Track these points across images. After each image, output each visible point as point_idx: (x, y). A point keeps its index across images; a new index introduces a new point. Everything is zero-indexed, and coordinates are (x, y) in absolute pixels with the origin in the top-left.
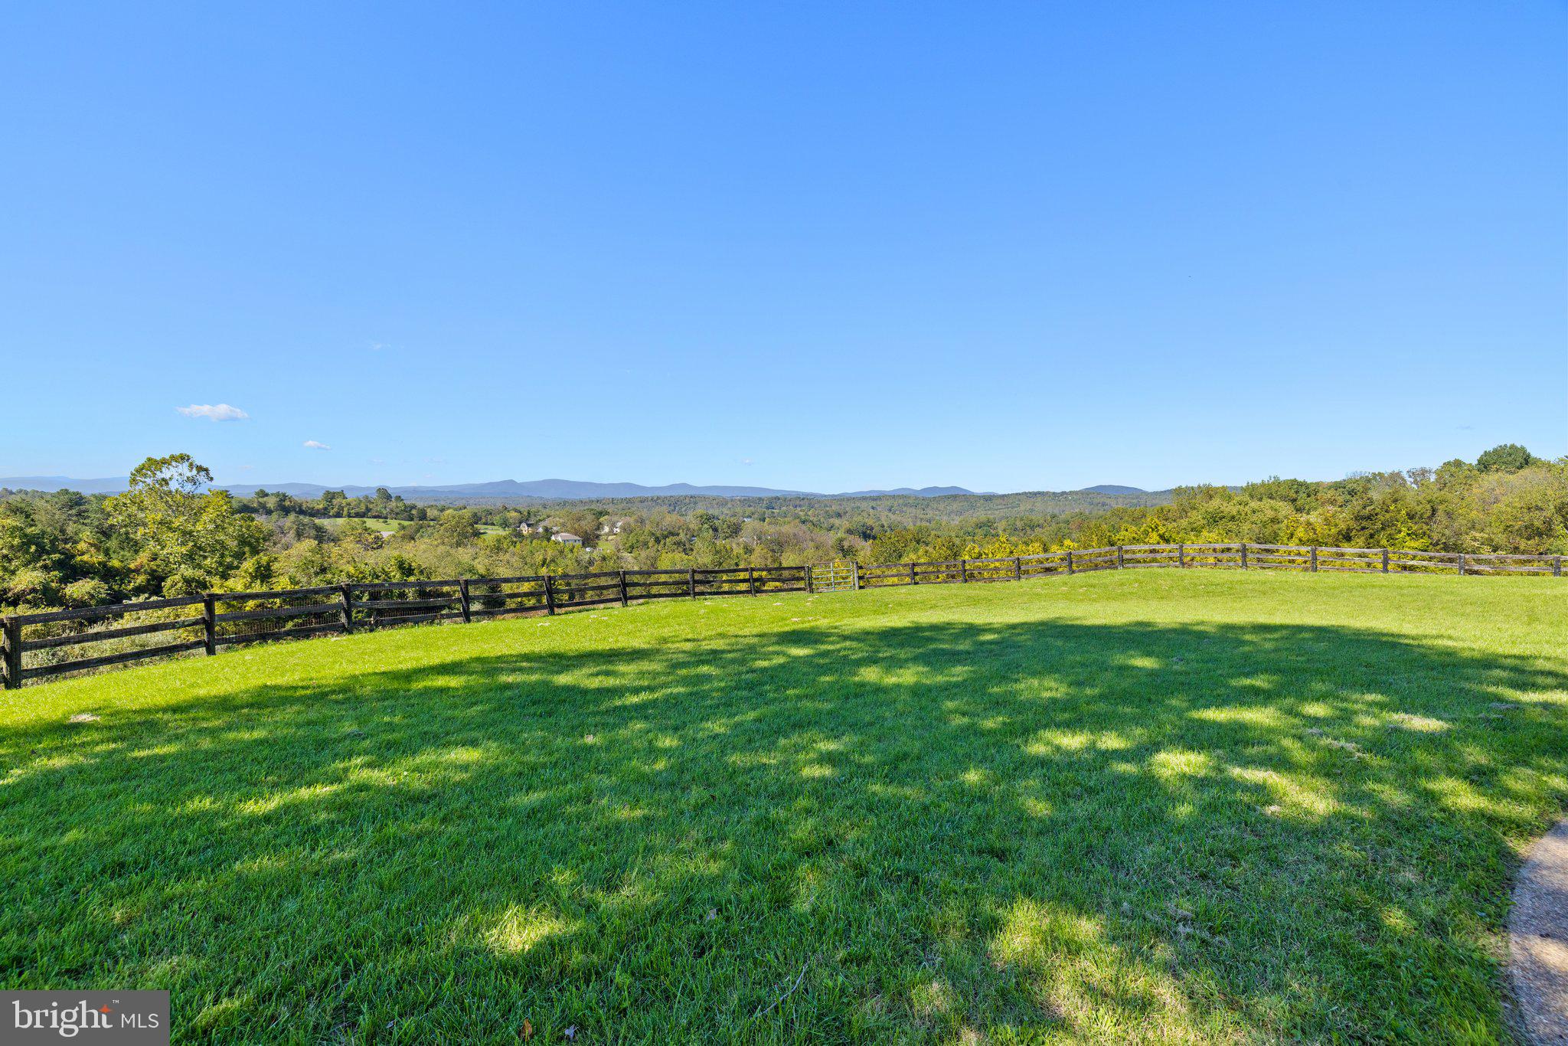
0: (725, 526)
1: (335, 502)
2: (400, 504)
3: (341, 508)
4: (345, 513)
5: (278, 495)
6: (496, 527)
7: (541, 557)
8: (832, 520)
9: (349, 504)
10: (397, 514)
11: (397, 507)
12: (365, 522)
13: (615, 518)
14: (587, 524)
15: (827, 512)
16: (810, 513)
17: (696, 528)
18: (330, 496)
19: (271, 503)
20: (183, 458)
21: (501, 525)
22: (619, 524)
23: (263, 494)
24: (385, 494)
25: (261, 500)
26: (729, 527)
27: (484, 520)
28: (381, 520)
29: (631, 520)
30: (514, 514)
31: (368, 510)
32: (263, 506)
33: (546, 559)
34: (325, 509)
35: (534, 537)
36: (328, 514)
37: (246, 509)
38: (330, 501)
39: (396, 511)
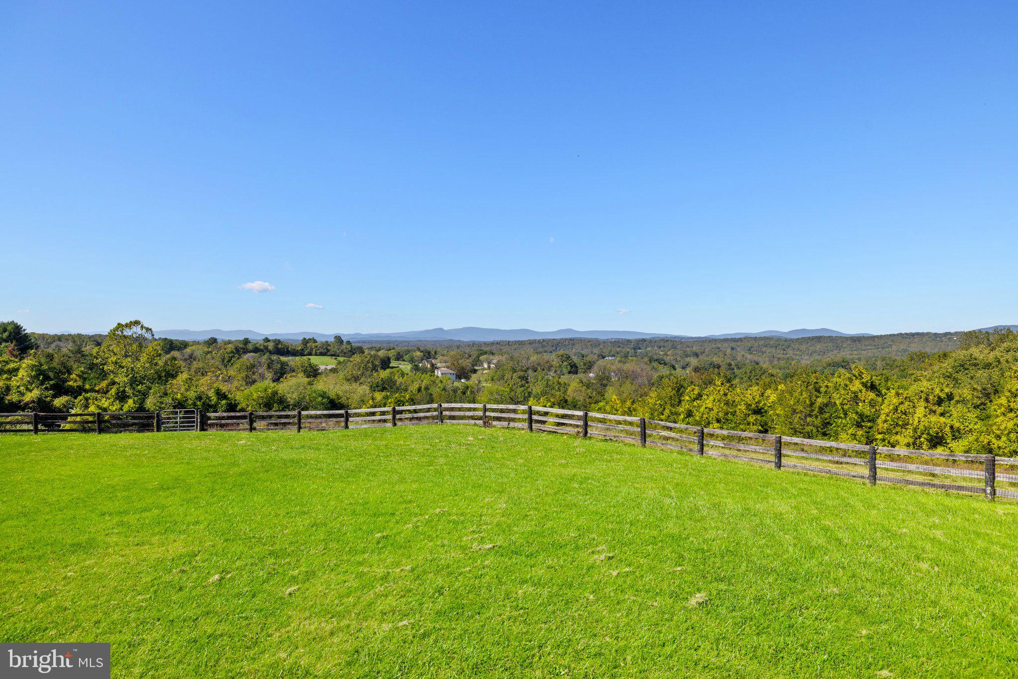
0: (582, 364)
1: (308, 345)
2: (349, 347)
3: (312, 350)
4: (314, 352)
6: (406, 363)
7: (417, 386)
8: (688, 359)
9: (317, 347)
10: (345, 353)
11: (346, 348)
12: (310, 359)
13: (491, 357)
14: (466, 363)
15: (685, 352)
16: (669, 353)
17: (558, 365)
18: (305, 342)
19: (271, 346)
20: (137, 323)
21: (409, 361)
23: (267, 340)
24: (339, 339)
25: (265, 344)
26: (585, 364)
28: (333, 357)
29: (504, 358)
30: (418, 353)
31: (328, 350)
32: (266, 348)
34: (302, 350)
35: (424, 371)
36: (301, 353)
37: (256, 350)
38: (306, 345)
39: (345, 351)
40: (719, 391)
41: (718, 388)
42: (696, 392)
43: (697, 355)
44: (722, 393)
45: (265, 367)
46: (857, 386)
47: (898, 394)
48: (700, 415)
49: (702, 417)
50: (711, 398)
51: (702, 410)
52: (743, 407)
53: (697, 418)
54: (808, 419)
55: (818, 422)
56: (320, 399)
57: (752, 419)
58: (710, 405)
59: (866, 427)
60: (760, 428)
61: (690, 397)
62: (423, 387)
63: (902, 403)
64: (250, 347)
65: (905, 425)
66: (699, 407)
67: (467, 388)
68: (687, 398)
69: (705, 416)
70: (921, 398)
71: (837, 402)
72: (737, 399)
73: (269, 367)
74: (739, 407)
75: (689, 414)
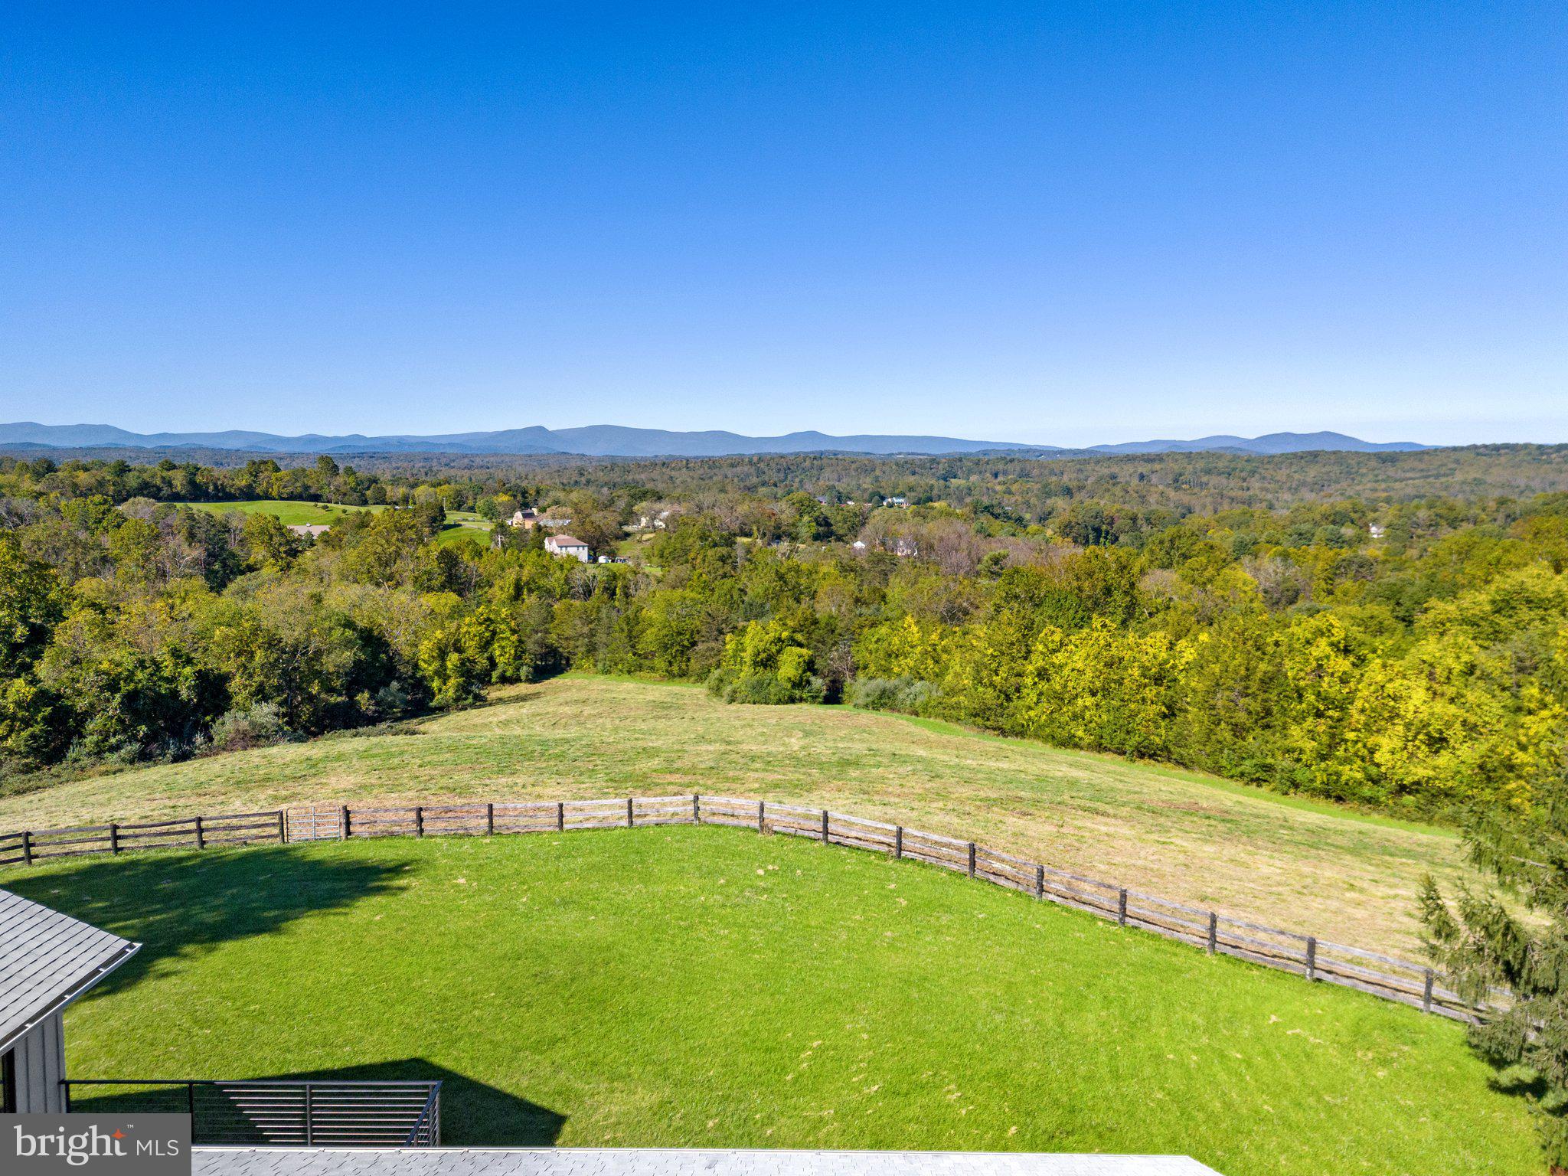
1: (261, 476)
2: (351, 479)
3: (270, 484)
4: (275, 492)
6: (478, 516)
7: (513, 577)
9: (280, 480)
10: (344, 494)
11: (345, 483)
12: (272, 511)
13: (655, 504)
14: (607, 520)
17: (792, 521)
18: (256, 469)
19: (178, 477)
22: (665, 514)
24: (328, 464)
25: (165, 474)
27: (470, 503)
28: (320, 505)
30: (504, 498)
31: (306, 487)
33: (520, 579)
34: (250, 486)
35: (522, 540)
36: (249, 495)
37: (146, 489)
38: (256, 476)
39: (343, 489)
40: (1097, 639)
41: (1097, 634)
42: (1057, 637)
43: (1068, 492)
44: (1102, 642)
45: (181, 538)
46: (1322, 647)
47: (1384, 666)
48: (1062, 682)
49: (1065, 686)
50: (1083, 653)
51: (1066, 672)
52: (1136, 673)
53: (1058, 687)
54: (1242, 701)
55: (1256, 706)
56: (337, 633)
57: (1150, 693)
58: (1080, 665)
59: (1331, 717)
60: (1164, 709)
61: (1046, 646)
62: (524, 578)
63: (1391, 680)
64: (132, 480)
65: (1394, 715)
66: (1061, 667)
67: (614, 578)
68: (1041, 647)
69: (1071, 684)
70: (1422, 672)
71: (1289, 674)
72: (1128, 655)
73: (191, 536)
74: (1130, 671)
75: (1042, 674)
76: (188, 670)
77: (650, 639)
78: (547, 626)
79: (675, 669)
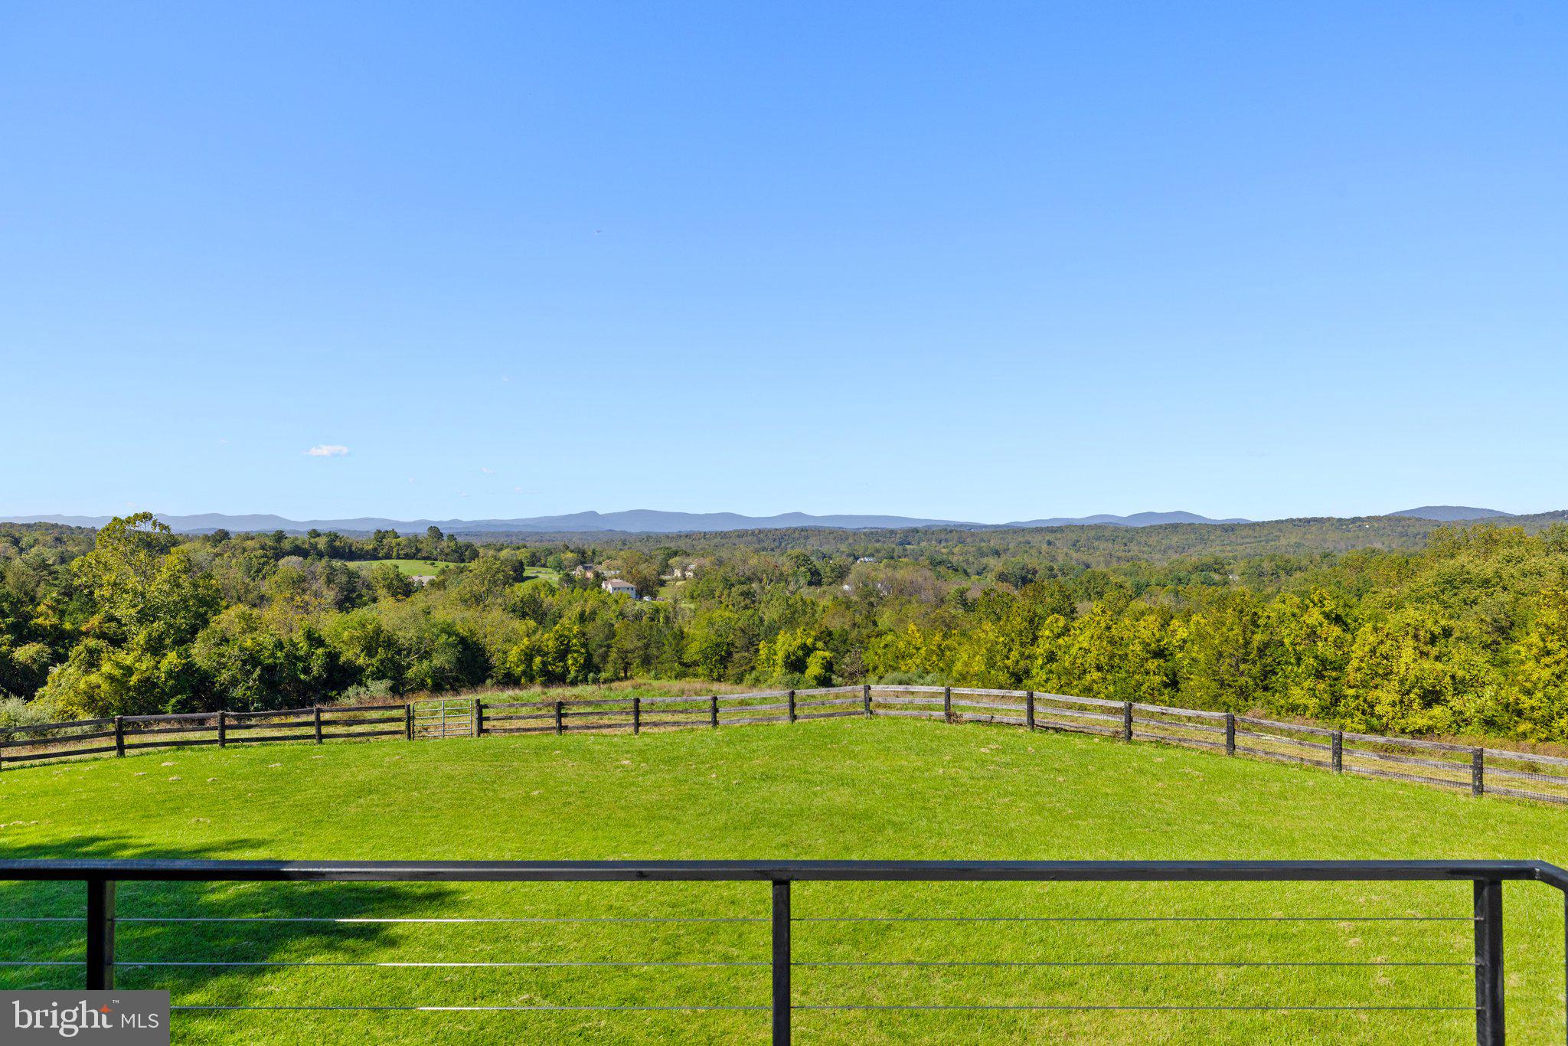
0: (828, 569)
1: (385, 541)
2: (452, 544)
3: (391, 549)
4: (394, 554)
5: (329, 534)
6: (550, 570)
7: (579, 609)
8: (985, 560)
9: (399, 544)
10: (447, 555)
11: (448, 547)
13: (687, 560)
14: (648, 570)
15: (980, 549)
16: (956, 550)
17: (791, 571)
18: (381, 536)
19: (322, 543)
20: (147, 517)
21: (555, 568)
22: (692, 567)
23: (315, 534)
25: (312, 540)
26: (833, 570)
27: (543, 562)
28: (429, 562)
29: (707, 562)
30: (569, 555)
31: (418, 550)
32: (314, 547)
33: (585, 611)
34: (375, 549)
35: (584, 584)
36: (373, 556)
37: (298, 551)
38: (381, 542)
39: (447, 550)
40: (1098, 623)
41: (1098, 618)
42: (1061, 624)
44: (1103, 625)
45: (322, 580)
46: (1314, 616)
47: (1376, 629)
48: (1071, 659)
49: (1074, 663)
50: (1088, 633)
51: (1074, 651)
52: (1138, 648)
53: (1067, 664)
54: (1242, 667)
55: (1256, 670)
56: (444, 637)
57: (1152, 665)
58: (1085, 645)
59: (1330, 677)
60: (1165, 678)
61: (1052, 631)
62: (588, 610)
63: (1382, 642)
64: (286, 545)
65: (1386, 675)
66: (1068, 647)
67: (657, 611)
68: (1047, 633)
69: (1079, 661)
70: (1408, 634)
71: (1286, 640)
72: (1126, 634)
73: (329, 581)
74: (1131, 647)
75: (1051, 657)
76: (320, 651)
77: (692, 652)
78: (609, 642)
79: (715, 675)
